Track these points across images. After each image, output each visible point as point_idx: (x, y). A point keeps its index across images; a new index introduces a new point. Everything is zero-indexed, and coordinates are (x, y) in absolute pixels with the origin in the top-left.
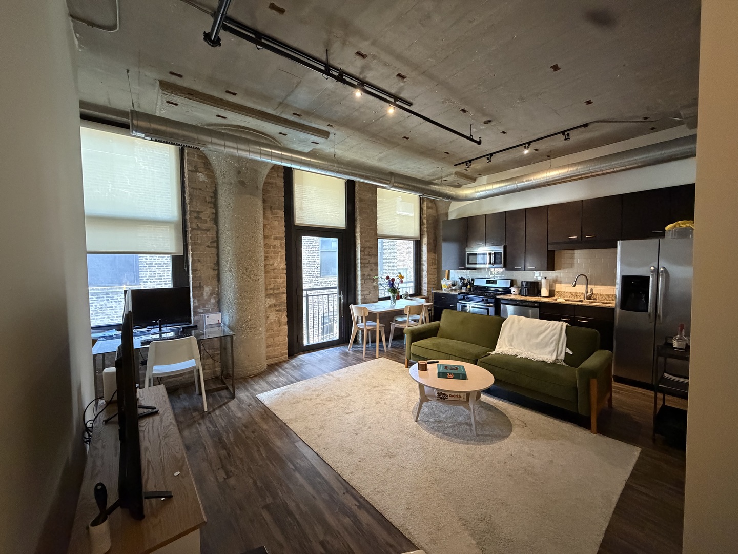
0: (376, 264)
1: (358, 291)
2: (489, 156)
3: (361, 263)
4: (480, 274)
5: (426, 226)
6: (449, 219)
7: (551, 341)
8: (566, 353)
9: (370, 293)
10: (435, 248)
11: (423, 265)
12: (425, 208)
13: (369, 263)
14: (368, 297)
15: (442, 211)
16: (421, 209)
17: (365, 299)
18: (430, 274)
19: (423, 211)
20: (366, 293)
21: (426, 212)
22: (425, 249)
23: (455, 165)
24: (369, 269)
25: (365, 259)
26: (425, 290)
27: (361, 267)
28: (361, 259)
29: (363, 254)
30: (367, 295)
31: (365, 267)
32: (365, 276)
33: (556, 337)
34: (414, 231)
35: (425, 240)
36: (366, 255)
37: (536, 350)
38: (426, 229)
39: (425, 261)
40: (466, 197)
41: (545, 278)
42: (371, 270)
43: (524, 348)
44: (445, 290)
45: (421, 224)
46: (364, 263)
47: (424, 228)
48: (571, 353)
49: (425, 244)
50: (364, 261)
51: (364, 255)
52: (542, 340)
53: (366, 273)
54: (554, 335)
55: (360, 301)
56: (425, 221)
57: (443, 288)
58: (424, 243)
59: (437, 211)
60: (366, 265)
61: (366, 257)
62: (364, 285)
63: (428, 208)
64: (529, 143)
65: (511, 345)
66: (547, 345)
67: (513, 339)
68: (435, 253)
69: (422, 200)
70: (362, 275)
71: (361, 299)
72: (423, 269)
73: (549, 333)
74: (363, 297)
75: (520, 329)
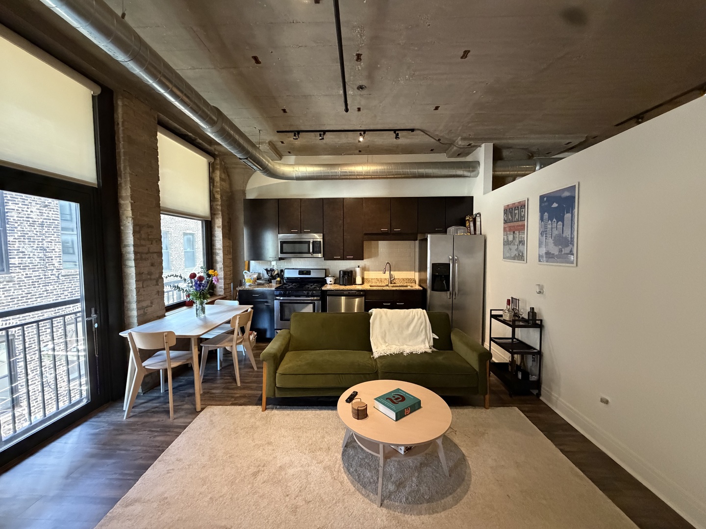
0: (160, 254)
1: (129, 303)
2: (322, 133)
3: (136, 253)
4: (289, 264)
5: (219, 203)
6: (247, 198)
7: (421, 330)
8: (434, 339)
9: (152, 303)
10: (230, 234)
11: (217, 254)
12: (217, 179)
13: (148, 252)
14: (150, 310)
15: (237, 187)
16: (211, 180)
17: (145, 314)
18: (226, 267)
19: (213, 183)
20: (145, 304)
21: (218, 184)
22: (219, 234)
23: (278, 132)
24: (148, 263)
25: (142, 245)
26: (220, 288)
27: (135, 260)
28: (134, 246)
29: (138, 236)
30: (147, 307)
31: (141, 259)
32: (144, 275)
33: (423, 325)
34: (202, 206)
35: (219, 222)
36: (144, 239)
37: (410, 340)
38: (219, 207)
39: (219, 249)
40: (283, 174)
41: (359, 267)
42: (152, 265)
43: (399, 342)
44: (250, 285)
45: (212, 199)
46: (141, 253)
47: (217, 205)
48: (437, 338)
49: (218, 227)
50: (140, 250)
51: (140, 239)
52: (413, 330)
53: (145, 270)
54: (421, 324)
55: (135, 320)
56: (218, 196)
57: (248, 284)
58: (216, 225)
59: (231, 185)
60: (144, 256)
61: (143, 242)
62: (142, 290)
63: (222, 179)
64: (365, 131)
65: (385, 342)
66: (417, 334)
67: (385, 335)
68: (229, 239)
69: (212, 168)
70: (138, 274)
71: (138, 316)
72: (216, 260)
73: (417, 323)
74: (142, 312)
75: (390, 323)
